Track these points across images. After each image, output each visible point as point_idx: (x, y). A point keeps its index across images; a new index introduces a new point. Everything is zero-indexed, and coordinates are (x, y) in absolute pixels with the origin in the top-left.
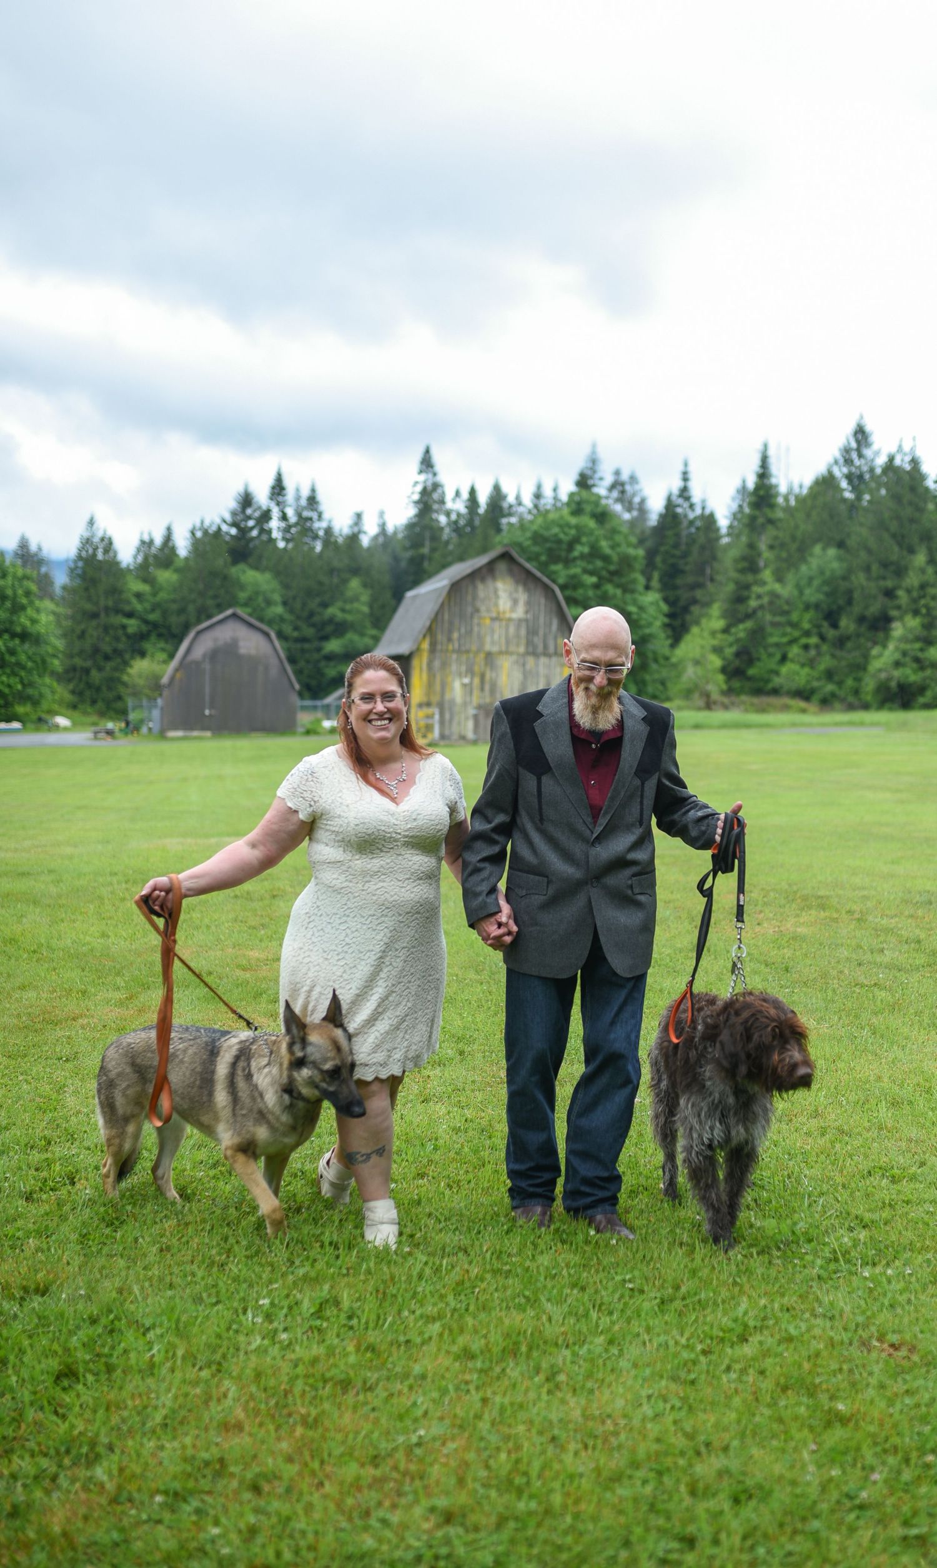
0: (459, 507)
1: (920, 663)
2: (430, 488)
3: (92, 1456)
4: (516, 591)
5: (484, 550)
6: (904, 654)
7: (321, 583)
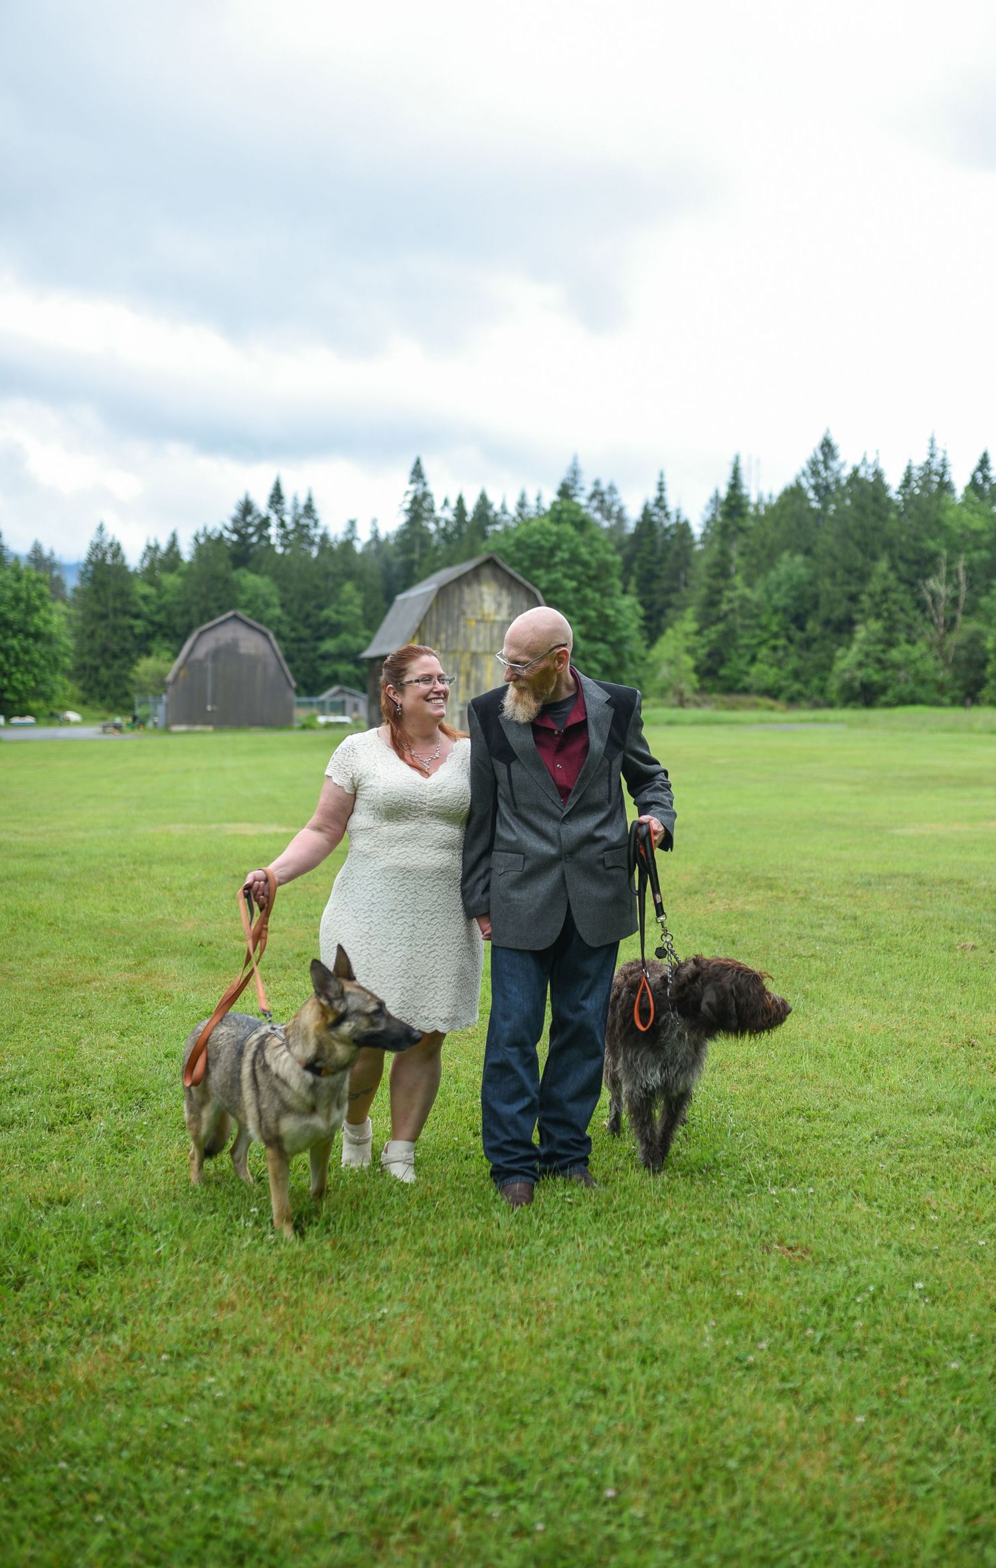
0: (447, 515)
1: (882, 664)
2: (420, 497)
3: (109, 1327)
4: (500, 595)
5: (471, 555)
6: (867, 655)
7: (317, 587)
